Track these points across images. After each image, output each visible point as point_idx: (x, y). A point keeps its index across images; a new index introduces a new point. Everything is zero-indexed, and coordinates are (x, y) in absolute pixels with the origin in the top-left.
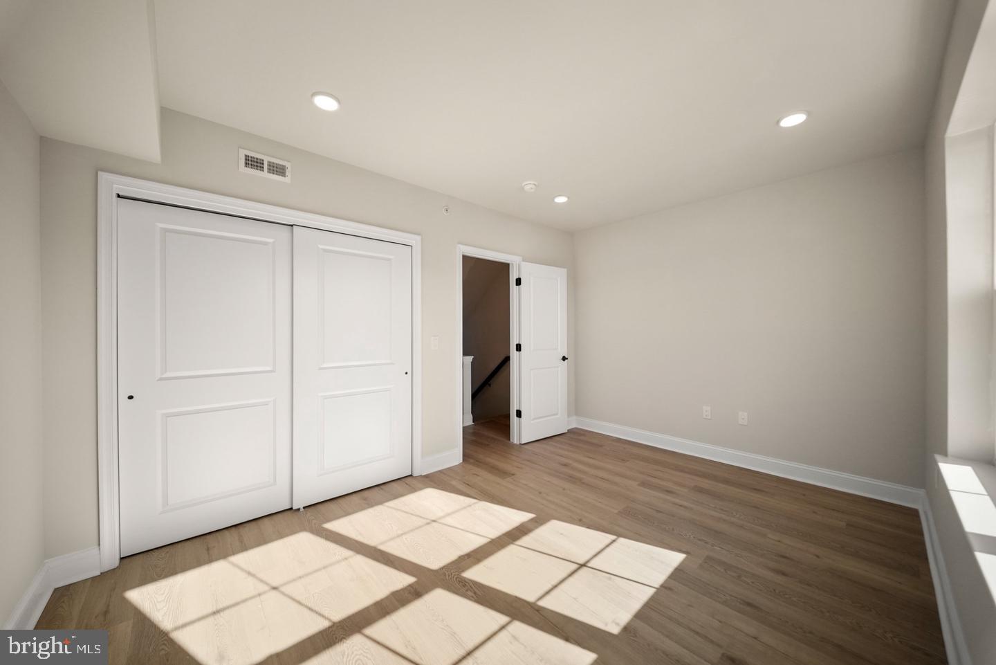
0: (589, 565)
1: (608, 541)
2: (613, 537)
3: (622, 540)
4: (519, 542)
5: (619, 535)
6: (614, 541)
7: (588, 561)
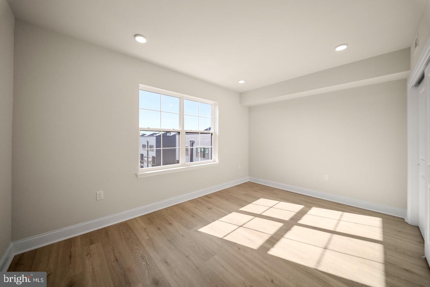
0: (238, 227)
1: (227, 236)
2: (225, 238)
3: (221, 237)
4: (270, 236)
5: (222, 239)
6: (225, 236)
7: (238, 228)
